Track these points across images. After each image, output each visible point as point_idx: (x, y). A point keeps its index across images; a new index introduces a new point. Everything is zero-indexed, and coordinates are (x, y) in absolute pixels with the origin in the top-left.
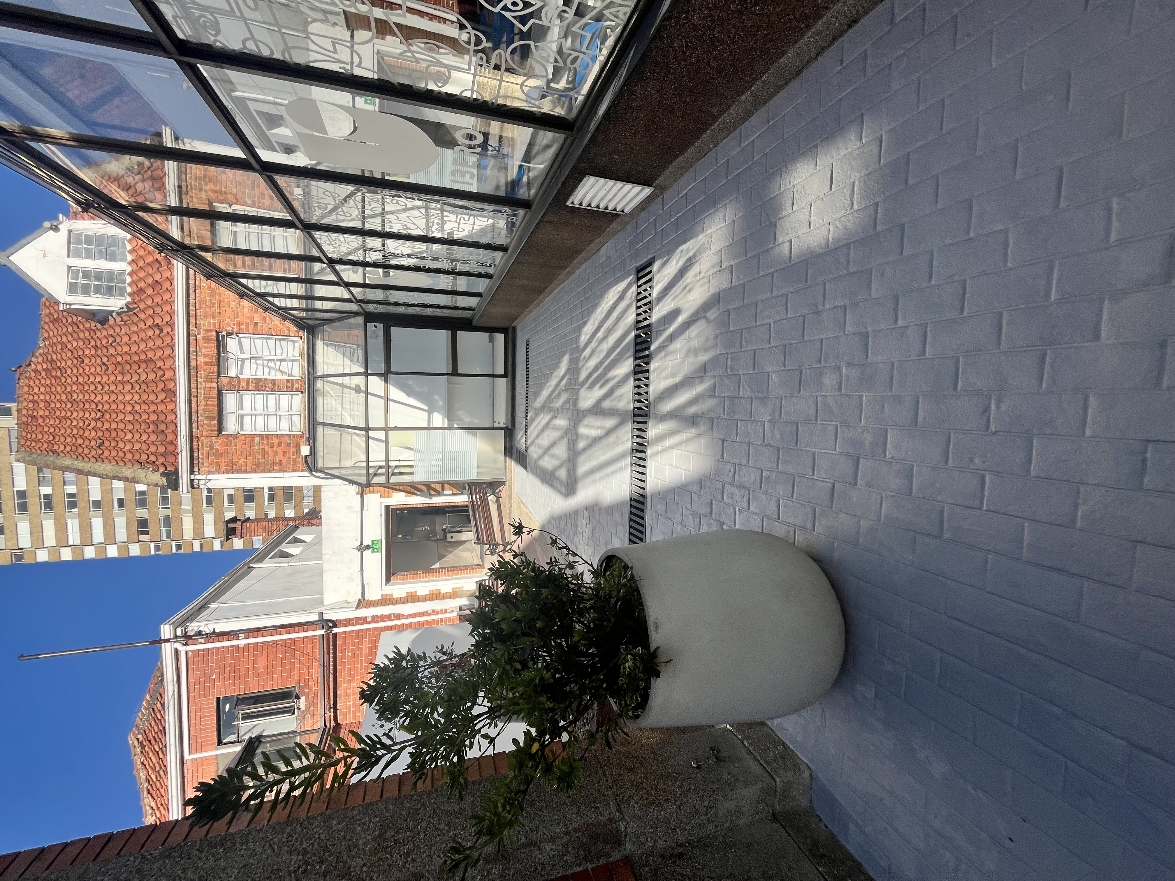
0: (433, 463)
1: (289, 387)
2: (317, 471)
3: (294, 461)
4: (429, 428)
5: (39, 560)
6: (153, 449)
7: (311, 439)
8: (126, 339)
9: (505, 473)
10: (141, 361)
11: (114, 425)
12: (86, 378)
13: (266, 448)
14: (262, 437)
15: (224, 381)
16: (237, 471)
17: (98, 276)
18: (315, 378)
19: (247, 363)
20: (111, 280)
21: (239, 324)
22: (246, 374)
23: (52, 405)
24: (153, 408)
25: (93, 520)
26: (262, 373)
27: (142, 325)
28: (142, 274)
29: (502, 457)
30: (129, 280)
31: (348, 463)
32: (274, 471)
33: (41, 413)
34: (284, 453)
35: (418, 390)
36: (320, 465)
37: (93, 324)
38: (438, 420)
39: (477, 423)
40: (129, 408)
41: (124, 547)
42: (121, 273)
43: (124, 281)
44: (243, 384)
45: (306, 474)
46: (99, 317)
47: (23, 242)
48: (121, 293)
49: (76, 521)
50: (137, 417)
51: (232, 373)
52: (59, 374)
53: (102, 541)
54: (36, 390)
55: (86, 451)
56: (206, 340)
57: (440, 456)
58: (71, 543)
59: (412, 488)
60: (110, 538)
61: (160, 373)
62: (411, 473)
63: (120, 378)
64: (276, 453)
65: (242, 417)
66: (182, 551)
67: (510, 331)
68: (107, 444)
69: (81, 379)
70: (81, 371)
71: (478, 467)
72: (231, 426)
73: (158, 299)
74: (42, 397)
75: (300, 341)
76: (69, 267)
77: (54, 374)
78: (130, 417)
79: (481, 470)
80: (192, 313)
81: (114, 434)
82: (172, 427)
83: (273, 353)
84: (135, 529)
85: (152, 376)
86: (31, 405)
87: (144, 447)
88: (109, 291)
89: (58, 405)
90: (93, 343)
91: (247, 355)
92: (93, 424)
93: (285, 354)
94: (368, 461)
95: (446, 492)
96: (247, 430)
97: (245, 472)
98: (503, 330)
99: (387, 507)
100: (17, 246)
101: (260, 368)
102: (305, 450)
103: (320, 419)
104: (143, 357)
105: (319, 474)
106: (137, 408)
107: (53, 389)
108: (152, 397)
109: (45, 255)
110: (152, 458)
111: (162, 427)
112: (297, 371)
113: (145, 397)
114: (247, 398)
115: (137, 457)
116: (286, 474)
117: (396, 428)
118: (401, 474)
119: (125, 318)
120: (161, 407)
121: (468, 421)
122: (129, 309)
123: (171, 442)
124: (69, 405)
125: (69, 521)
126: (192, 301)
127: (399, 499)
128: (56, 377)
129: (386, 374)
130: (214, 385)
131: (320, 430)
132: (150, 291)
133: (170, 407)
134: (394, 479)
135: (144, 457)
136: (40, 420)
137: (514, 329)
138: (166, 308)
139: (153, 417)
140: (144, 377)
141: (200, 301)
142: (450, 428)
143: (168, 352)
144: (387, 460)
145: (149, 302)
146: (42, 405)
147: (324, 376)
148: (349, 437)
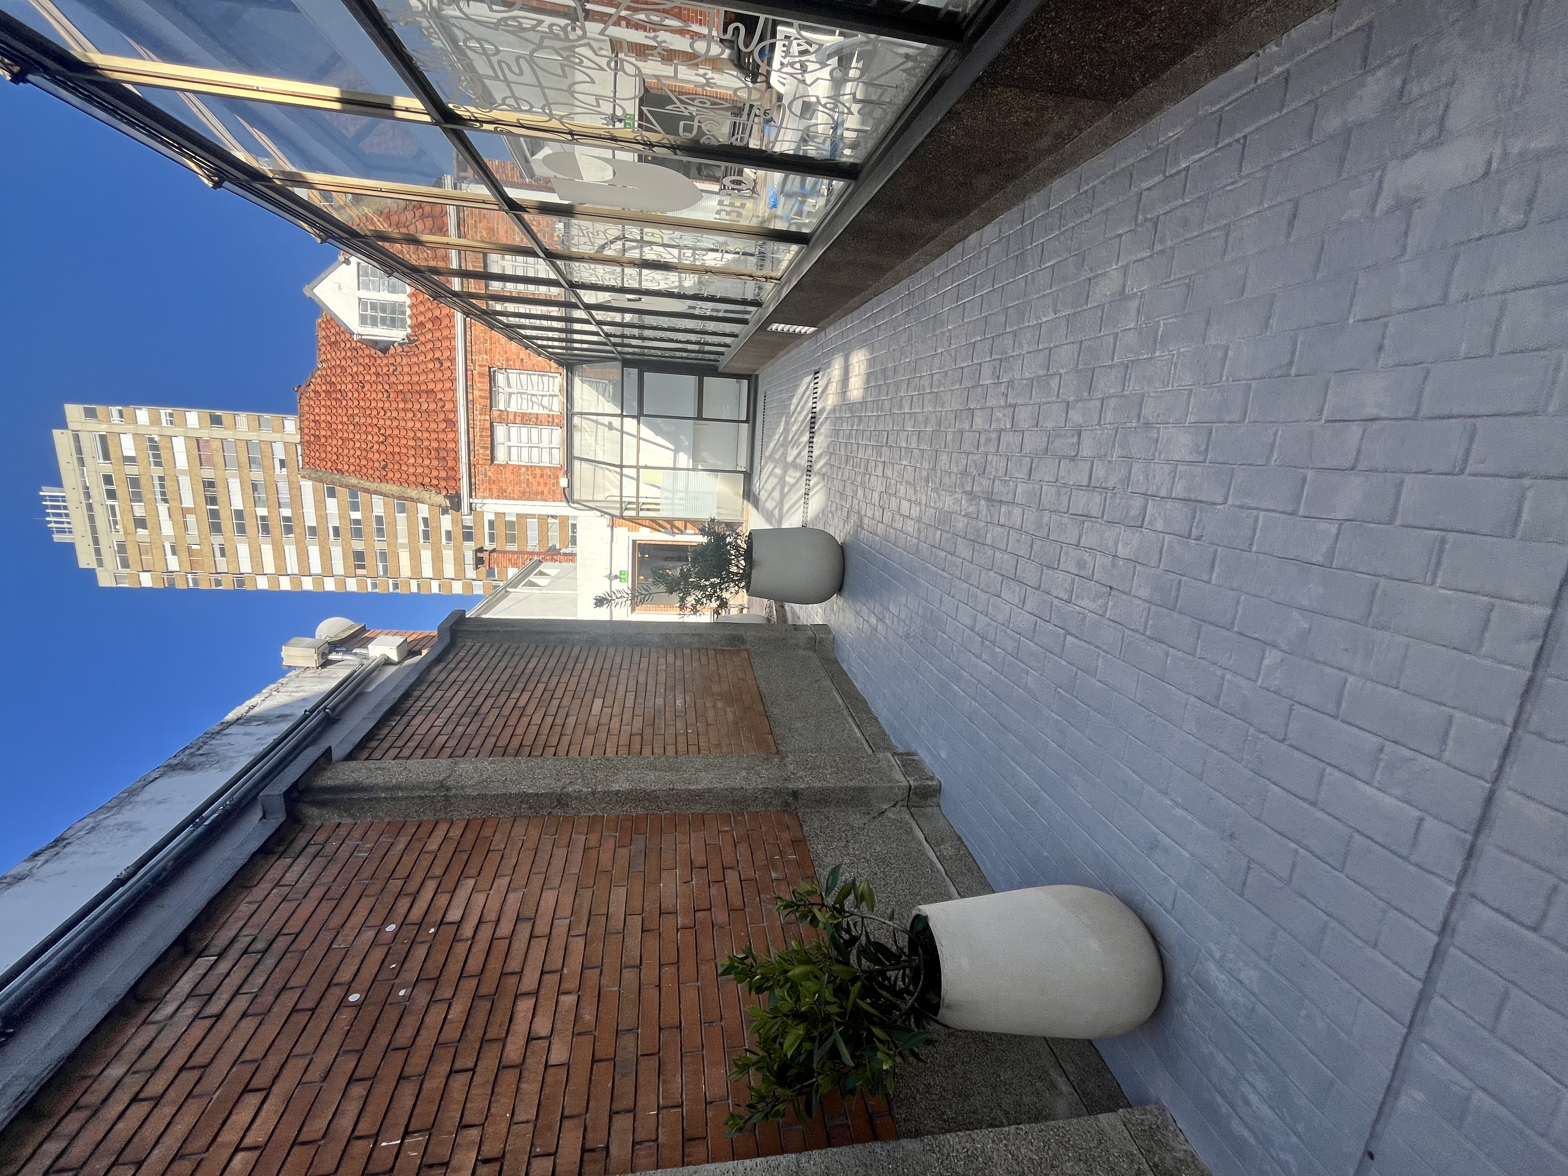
0: (677, 501)
1: (551, 421)
2: (573, 502)
3: (554, 491)
4: (674, 469)
5: (259, 587)
6: (435, 473)
7: (569, 472)
8: (407, 369)
9: (742, 516)
10: (423, 391)
11: (397, 449)
12: (368, 404)
13: (530, 478)
14: (527, 467)
15: (495, 414)
16: (507, 498)
17: (383, 307)
18: (573, 414)
19: (514, 397)
20: (393, 312)
21: (508, 360)
22: (513, 408)
23: (334, 426)
24: (434, 435)
25: (309, 548)
26: (526, 407)
27: (422, 358)
28: (422, 308)
29: (740, 499)
30: (409, 312)
31: (600, 496)
32: (537, 499)
33: (323, 433)
34: (546, 484)
35: (666, 429)
36: (576, 496)
37: (373, 351)
38: (684, 460)
39: (721, 466)
40: (411, 434)
41: (341, 581)
42: (402, 305)
43: (404, 313)
44: (511, 417)
45: (565, 504)
46: (380, 346)
47: (323, 275)
48: (403, 326)
49: (293, 548)
50: (419, 443)
51: (502, 407)
52: (339, 396)
53: (320, 572)
54: (317, 410)
55: (371, 472)
56: (481, 374)
57: (683, 495)
58: (289, 572)
59: (656, 524)
60: (328, 571)
61: (440, 404)
62: (658, 510)
63: (401, 405)
64: (539, 483)
65: (509, 448)
66: (398, 591)
67: (753, 380)
68: (390, 466)
69: (362, 404)
70: (362, 395)
71: (718, 508)
72: (501, 456)
73: (437, 334)
74: (323, 418)
75: (560, 378)
76: (360, 299)
77: (334, 396)
78: (412, 443)
79: (721, 511)
80: (469, 349)
81: (397, 457)
82: (453, 455)
83: (536, 388)
84: (351, 561)
85: (433, 406)
86: (312, 424)
87: (427, 471)
88: (393, 323)
89: (340, 427)
90: (373, 370)
91: (514, 390)
92: (376, 447)
93: (546, 389)
94: (621, 496)
95: (688, 531)
96: (514, 461)
97: (513, 499)
98: (748, 377)
99: (634, 542)
100: (318, 279)
101: (525, 402)
102: (564, 482)
103: (576, 453)
104: (424, 387)
105: (575, 505)
106: (419, 434)
107: (334, 411)
108: (433, 426)
109: (340, 289)
110: (435, 482)
111: (443, 454)
112: (557, 406)
113: (427, 425)
114: (514, 430)
115: (420, 480)
116: (547, 503)
117: (646, 467)
118: (648, 510)
119: (406, 349)
120: (442, 436)
121: (712, 462)
122: (411, 342)
123: (453, 469)
124: (351, 427)
125: (286, 547)
126: (468, 337)
127: (646, 535)
128: (336, 399)
129: (640, 415)
130: (488, 417)
131: (577, 463)
132: (429, 325)
133: (451, 436)
134: (642, 514)
135: (427, 480)
136: (323, 440)
137: (757, 376)
138: (446, 343)
139: (435, 444)
140: (425, 406)
141: (476, 337)
142: (694, 469)
143: (448, 385)
144: (638, 497)
145: (429, 336)
146: (323, 425)
147: (581, 414)
148: (601, 471)
